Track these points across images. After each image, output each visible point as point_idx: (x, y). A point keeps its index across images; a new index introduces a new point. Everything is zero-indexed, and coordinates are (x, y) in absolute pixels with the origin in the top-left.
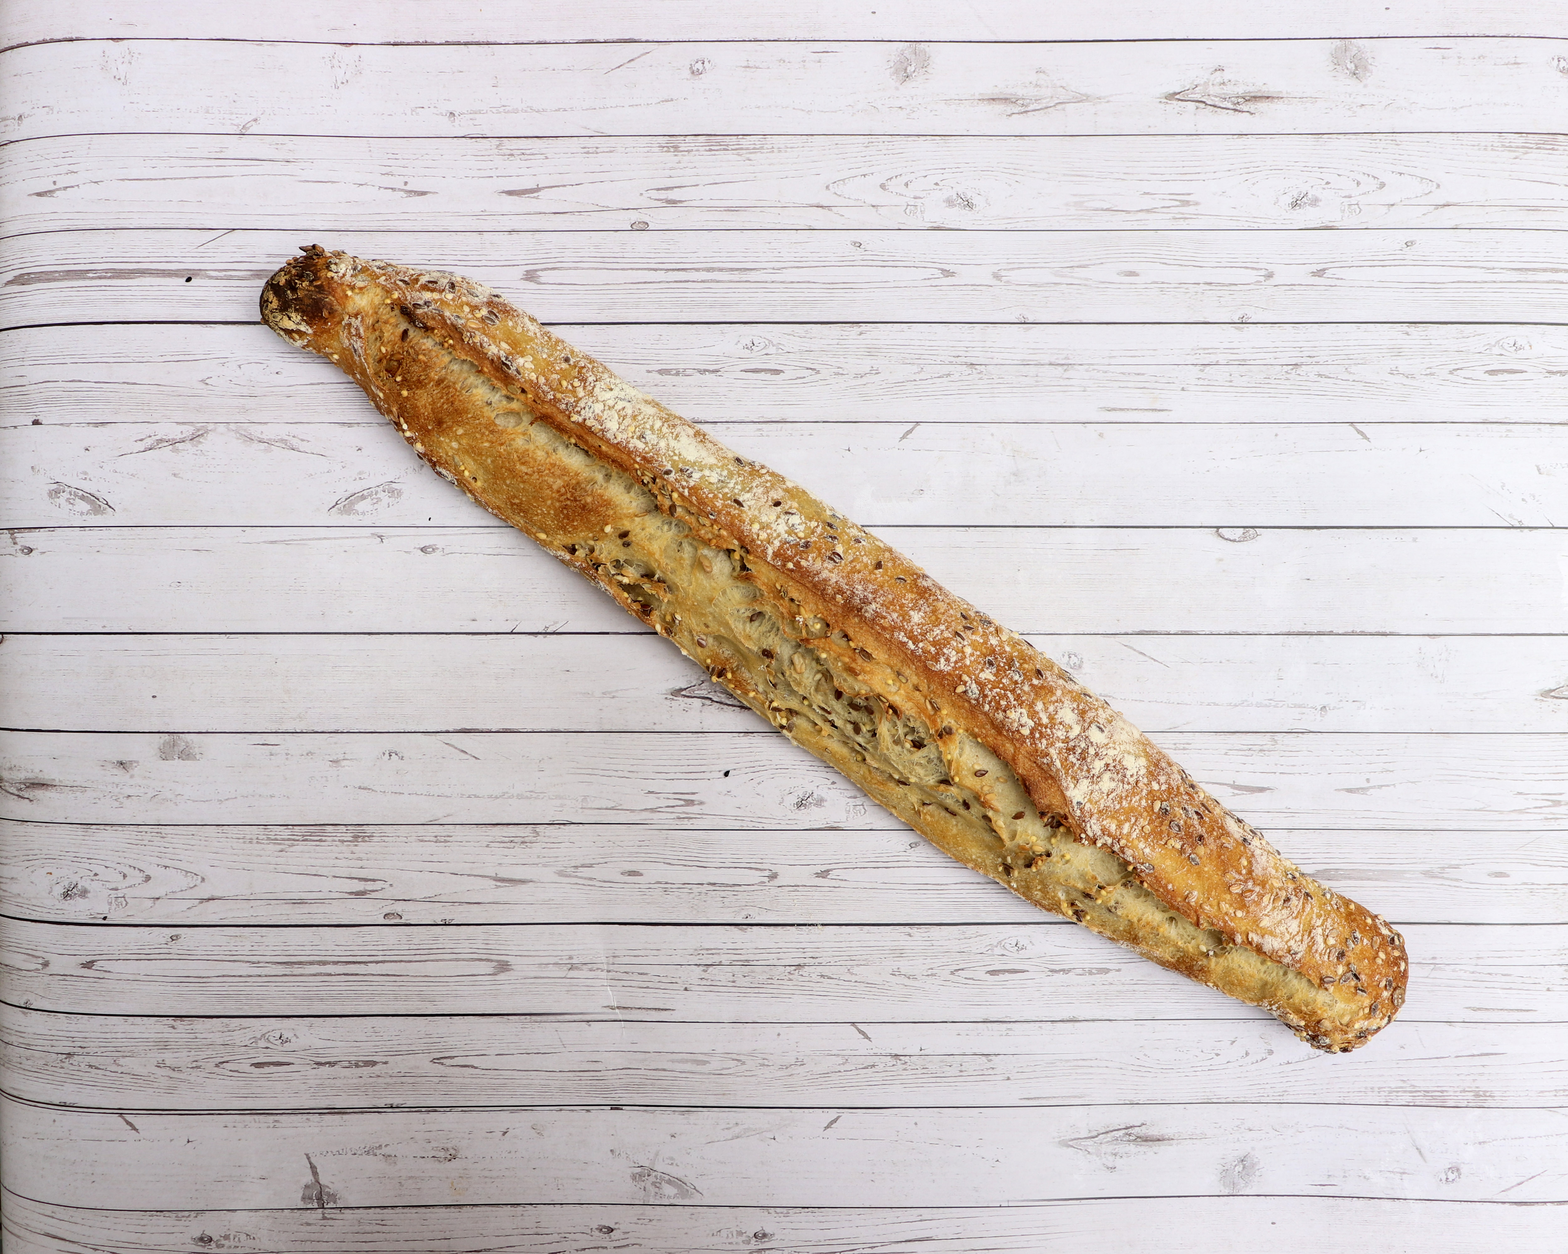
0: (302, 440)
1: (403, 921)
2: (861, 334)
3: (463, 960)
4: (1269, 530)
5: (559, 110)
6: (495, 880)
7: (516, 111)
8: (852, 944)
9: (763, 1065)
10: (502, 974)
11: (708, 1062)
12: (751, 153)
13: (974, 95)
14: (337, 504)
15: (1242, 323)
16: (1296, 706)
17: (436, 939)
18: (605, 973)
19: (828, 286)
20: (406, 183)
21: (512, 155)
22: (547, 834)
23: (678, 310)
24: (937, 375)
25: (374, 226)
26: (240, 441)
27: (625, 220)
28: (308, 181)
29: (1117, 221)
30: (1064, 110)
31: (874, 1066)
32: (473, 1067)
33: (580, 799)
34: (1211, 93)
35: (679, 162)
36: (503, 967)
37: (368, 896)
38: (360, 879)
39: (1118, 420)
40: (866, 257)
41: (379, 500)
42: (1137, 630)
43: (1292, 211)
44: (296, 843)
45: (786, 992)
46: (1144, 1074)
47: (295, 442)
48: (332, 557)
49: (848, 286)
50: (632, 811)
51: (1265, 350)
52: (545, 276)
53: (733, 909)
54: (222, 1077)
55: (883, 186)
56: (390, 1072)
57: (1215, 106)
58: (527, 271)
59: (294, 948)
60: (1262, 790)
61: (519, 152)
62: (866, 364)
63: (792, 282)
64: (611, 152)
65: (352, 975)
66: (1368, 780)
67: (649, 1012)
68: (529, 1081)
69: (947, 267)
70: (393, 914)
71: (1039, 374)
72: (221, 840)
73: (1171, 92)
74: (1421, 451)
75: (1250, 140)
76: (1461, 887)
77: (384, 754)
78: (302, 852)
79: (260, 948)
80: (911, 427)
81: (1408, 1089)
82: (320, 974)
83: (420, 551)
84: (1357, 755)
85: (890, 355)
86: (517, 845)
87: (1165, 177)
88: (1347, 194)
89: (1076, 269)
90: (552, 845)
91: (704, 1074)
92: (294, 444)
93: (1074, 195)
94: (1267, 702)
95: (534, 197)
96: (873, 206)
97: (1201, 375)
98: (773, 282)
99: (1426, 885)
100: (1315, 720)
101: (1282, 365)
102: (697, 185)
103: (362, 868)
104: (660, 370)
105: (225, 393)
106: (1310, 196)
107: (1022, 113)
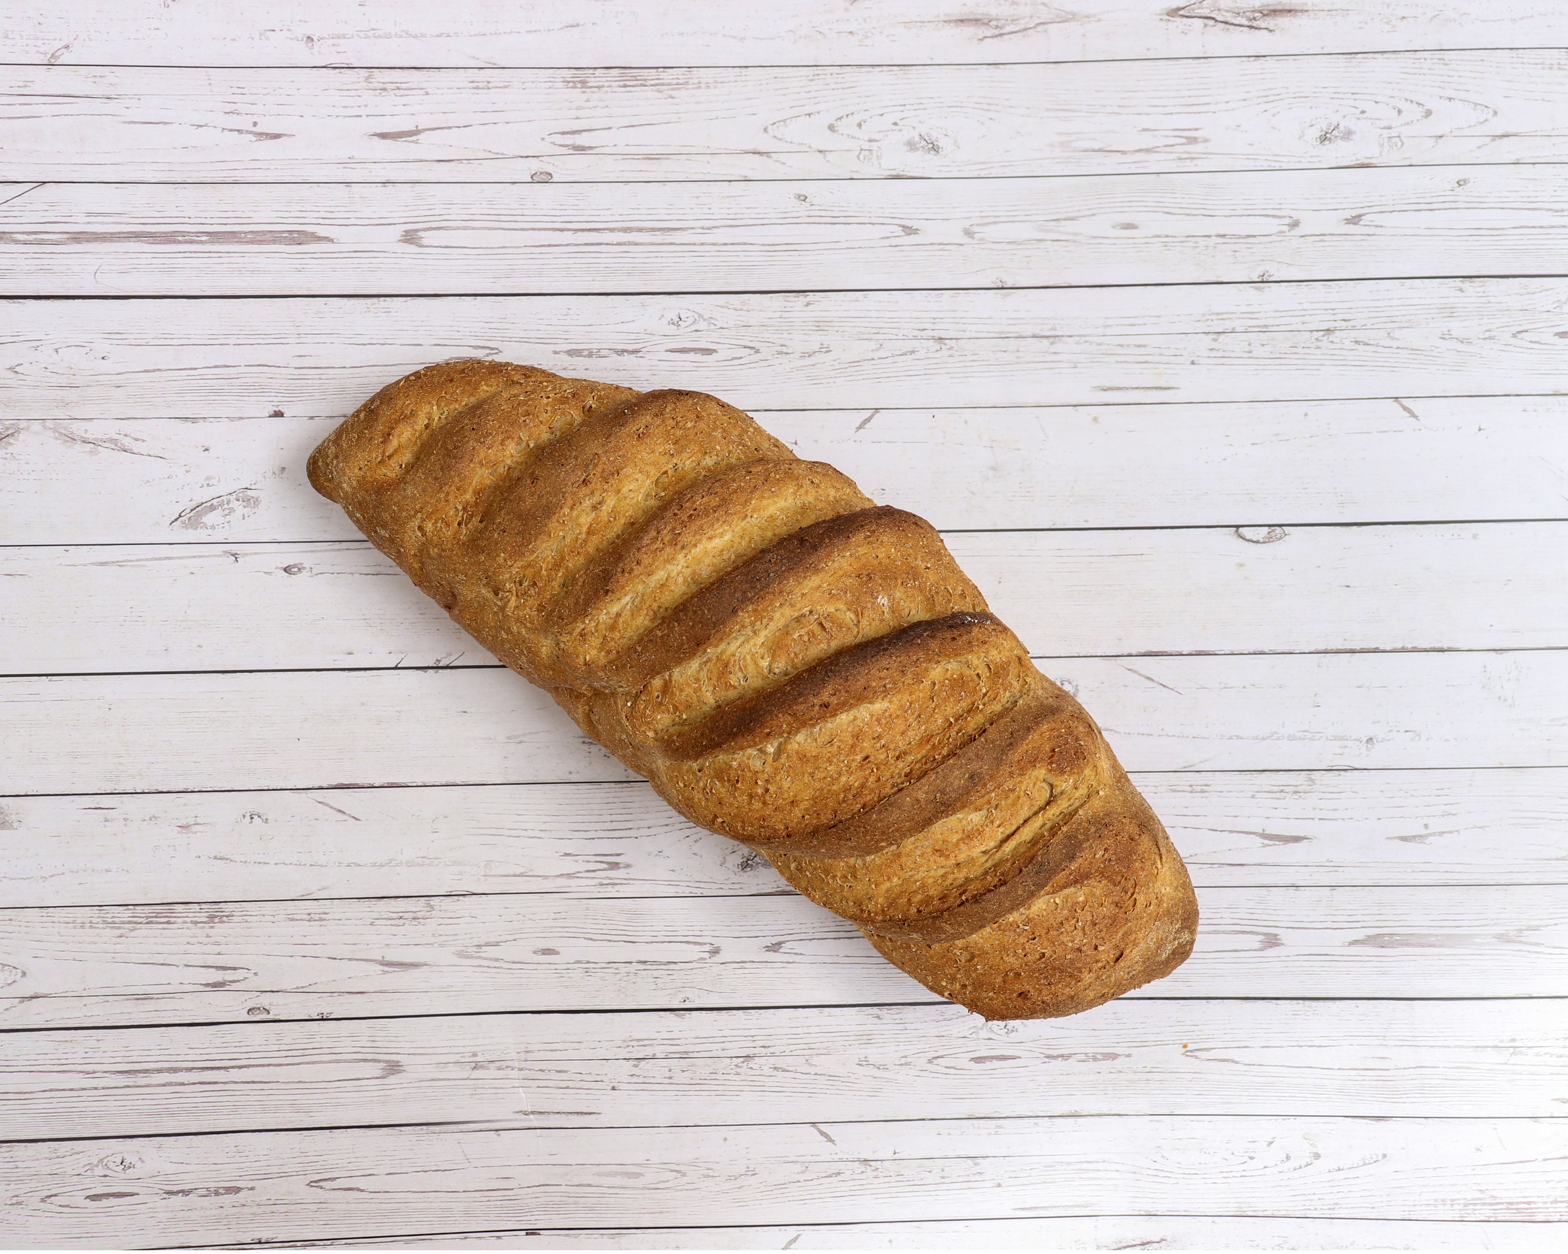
0: (136, 440)
1: (270, 1017)
2: (808, 304)
3: (345, 1061)
4: (1299, 528)
5: (441, 35)
6: (381, 964)
7: (388, 36)
8: (810, 1030)
9: (708, 1176)
10: (392, 1077)
11: (642, 1175)
12: (673, 89)
13: (938, 16)
14: (180, 516)
15: (1263, 282)
16: (1336, 738)
17: (312, 1036)
18: (516, 1072)
19: (768, 248)
20: (255, 124)
21: (385, 89)
22: (443, 908)
23: (590, 279)
24: (899, 353)
25: (218, 176)
26: (59, 441)
27: (524, 170)
28: (134, 123)
29: (1110, 164)
30: (1046, 31)
31: (839, 1174)
32: (358, 1190)
33: (483, 864)
34: (1222, 7)
35: (588, 101)
36: (394, 1068)
37: (227, 988)
38: (217, 968)
39: (1116, 402)
40: (812, 213)
41: (232, 510)
42: (1143, 651)
43: (1320, 146)
44: (138, 926)
45: (732, 1088)
46: (1163, 1180)
47: (127, 442)
48: (175, 580)
49: (791, 248)
50: (545, 877)
51: (1290, 313)
52: (428, 238)
53: (668, 992)
54: (50, 1214)
55: (831, 128)
56: (258, 1199)
57: (1226, 23)
58: (406, 231)
59: (138, 1053)
60: (1297, 839)
61: (393, 86)
62: (816, 340)
63: (725, 244)
64: (505, 87)
65: (210, 1083)
66: (1426, 826)
67: (570, 1116)
68: (428, 1205)
69: (909, 223)
70: (259, 1009)
71: (1021, 349)
72: (46, 925)
73: (1174, 7)
74: (1480, 430)
75: (1270, 63)
76: (1542, 953)
77: (244, 816)
78: (146, 937)
79: (96, 1055)
80: (869, 415)
81: (1487, 1201)
82: (170, 1084)
83: (283, 572)
84: (1412, 796)
85: (841, 329)
86: (407, 922)
87: (1168, 110)
88: (1387, 125)
89: (1063, 222)
90: (450, 921)
91: (637, 1188)
92: (126, 444)
93: (1060, 134)
94: (1301, 734)
95: (412, 142)
96: (820, 152)
97: (1214, 345)
98: (702, 244)
99: (1501, 952)
100: (1360, 754)
101: (1312, 331)
102: (610, 128)
103: (219, 954)
104: (569, 351)
105: (39, 384)
106: (1342, 128)
107: (996, 36)
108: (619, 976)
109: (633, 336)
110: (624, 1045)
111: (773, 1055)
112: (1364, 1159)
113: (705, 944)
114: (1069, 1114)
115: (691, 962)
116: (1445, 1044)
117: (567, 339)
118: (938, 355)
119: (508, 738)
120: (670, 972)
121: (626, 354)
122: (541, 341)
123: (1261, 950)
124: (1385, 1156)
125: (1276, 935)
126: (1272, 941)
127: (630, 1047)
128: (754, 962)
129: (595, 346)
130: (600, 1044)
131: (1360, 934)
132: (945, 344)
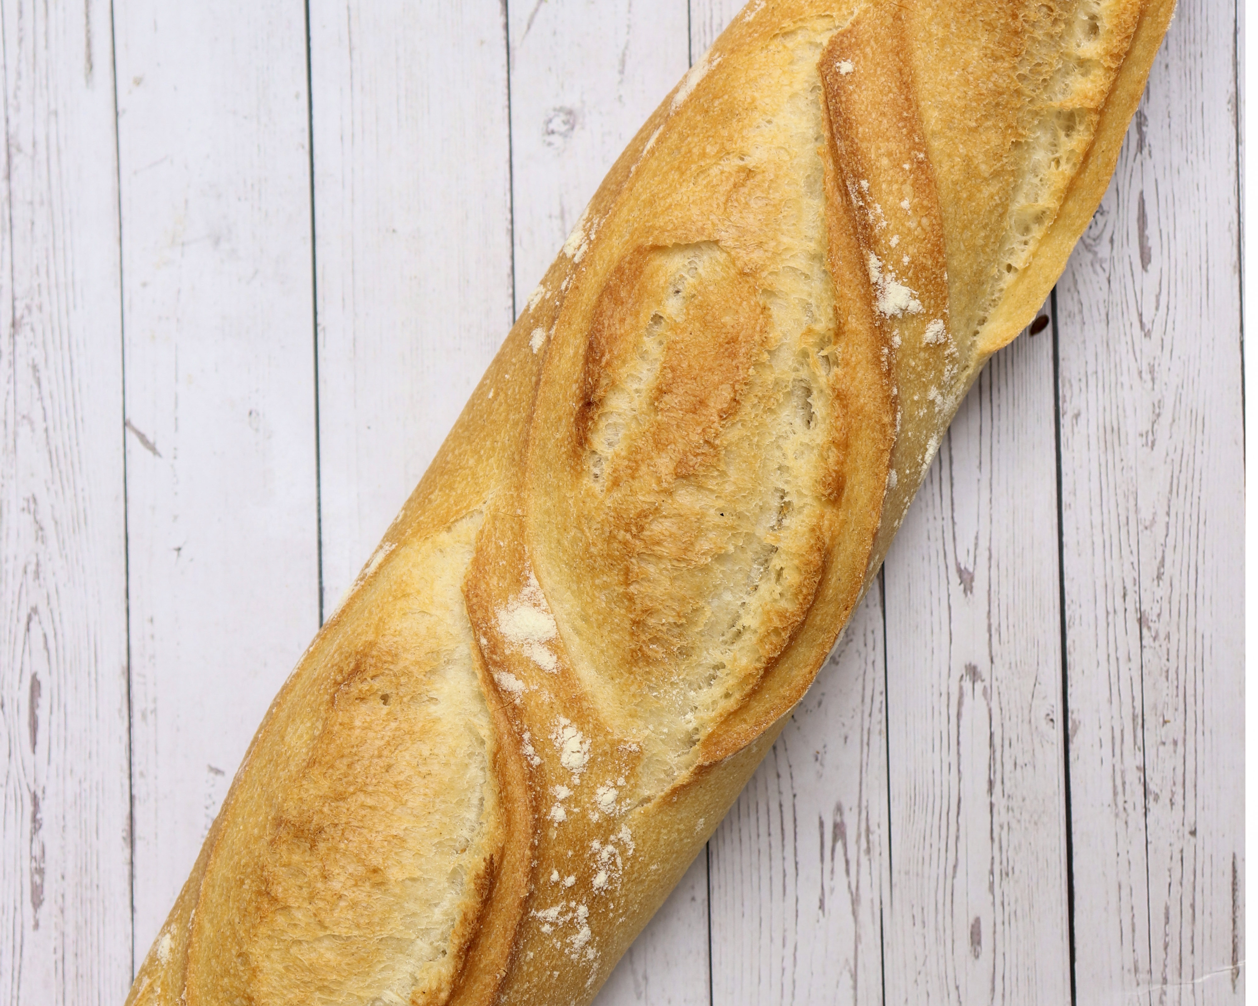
108: (1014, 824)
109: (11, 805)
110: (1123, 815)
111: (1137, 582)
113: (961, 688)
114: (1233, 113)
115: (990, 710)
117: (15, 908)
118: (39, 329)
119: (639, 996)
120: (1007, 743)
121: (39, 816)
122: (19, 949)
127: (1127, 806)
128: (989, 612)
129: (27, 865)
130: (1123, 854)
132: (22, 317)
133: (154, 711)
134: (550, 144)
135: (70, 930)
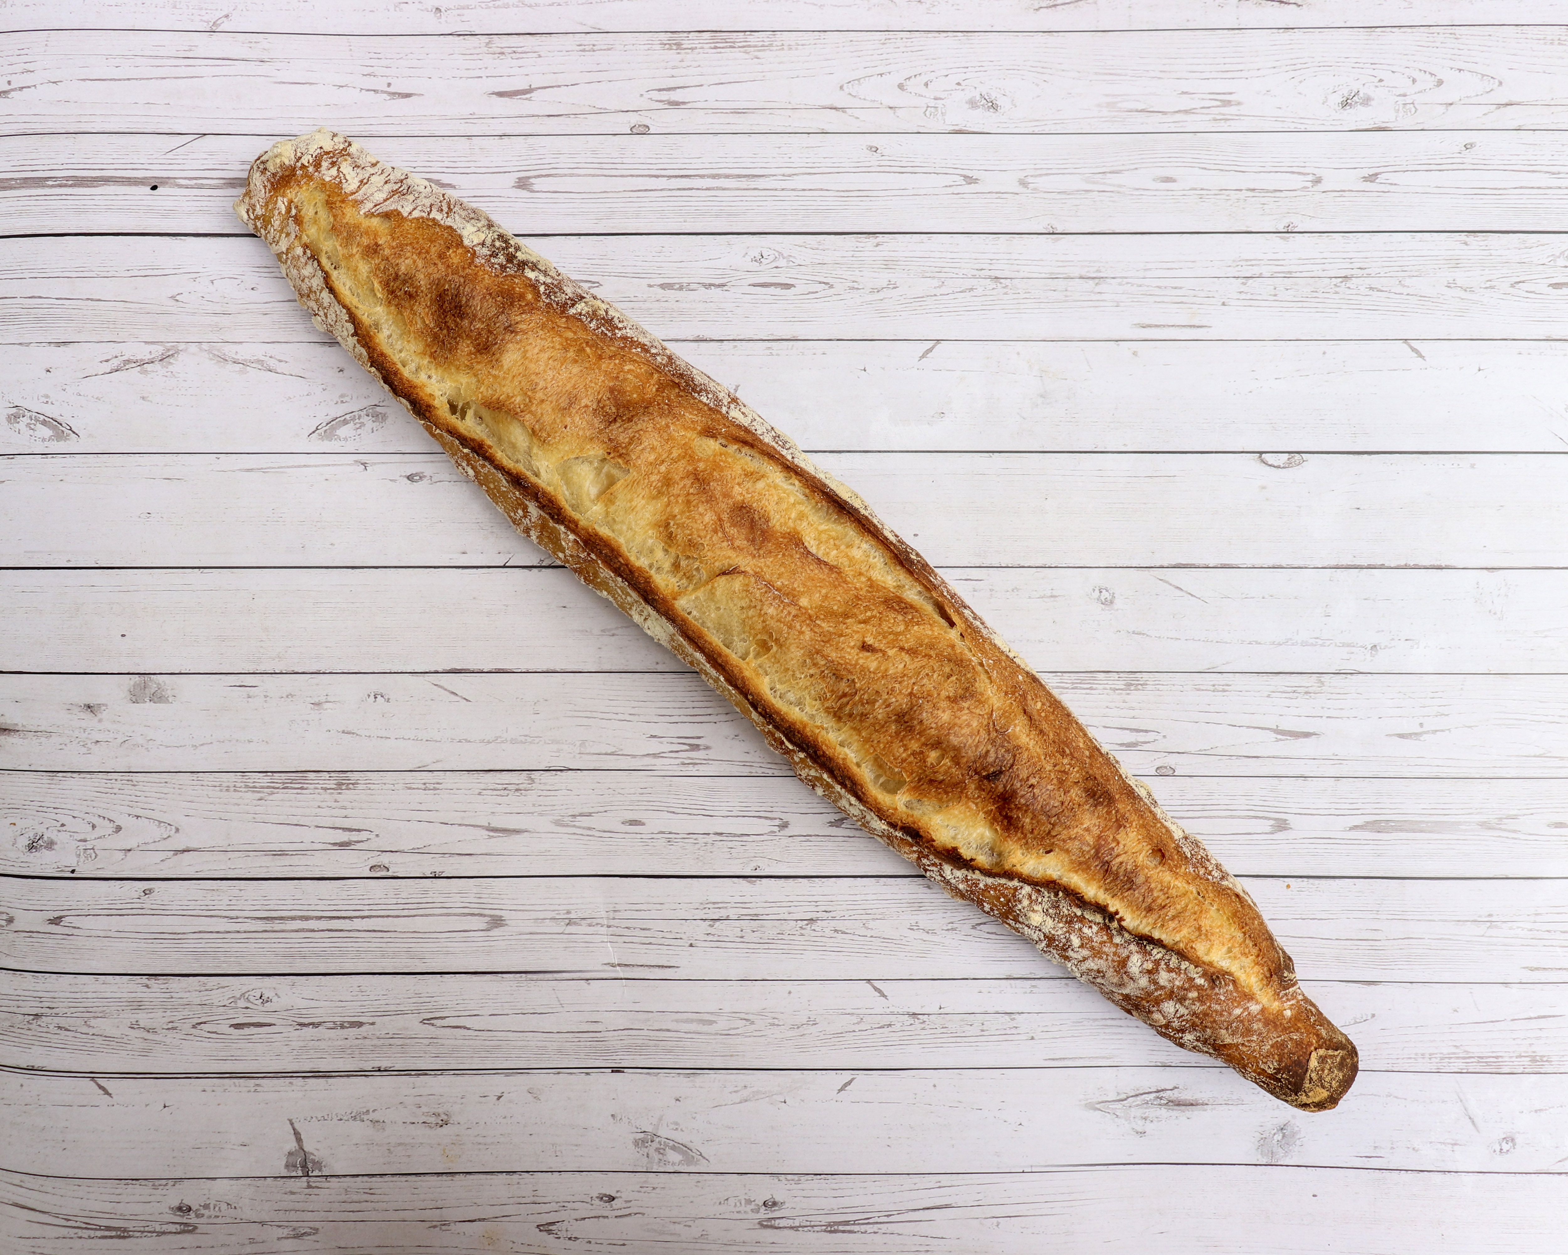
0: (280, 361)
1: (390, 874)
2: (877, 245)
3: (455, 915)
4: (1316, 455)
5: (552, 4)
6: (488, 830)
7: (506, 6)
8: (867, 897)
9: (774, 1025)
10: (496, 929)
11: (715, 1022)
12: (759, 51)
14: (317, 429)
15: (1288, 232)
16: (1344, 645)
17: (426, 892)
18: (605, 929)
19: (843, 194)
20: (389, 85)
21: (503, 53)
22: (543, 781)
23: (682, 220)
24: (959, 290)
26: (213, 362)
27: (624, 123)
28: (284, 83)
29: (1152, 123)
30: (1095, 3)
31: (890, 1025)
32: (465, 1028)
33: (578, 743)
35: (682, 61)
36: (497, 922)
37: (352, 847)
38: (344, 829)
39: (1154, 338)
40: (883, 163)
41: (363, 425)
42: (1173, 563)
43: (1342, 111)
44: (276, 790)
45: (797, 947)
47: (272, 363)
48: (312, 485)
49: (863, 194)
50: (634, 756)
51: (1312, 261)
52: (539, 184)
53: (741, 861)
54: (200, 1039)
55: (901, 87)
56: (378, 1033)
58: (519, 178)
59: (274, 902)
60: (1307, 735)
61: (510, 50)
62: (883, 278)
63: (804, 190)
64: (609, 49)
65: (336, 931)
66: (1421, 725)
67: (652, 969)
68: (526, 1043)
69: (969, 173)
70: (380, 866)
71: (1069, 289)
72: (196, 788)
74: (1479, 370)
75: (1297, 35)
76: (1519, 839)
77: (369, 696)
78: (282, 800)
79: (238, 903)
80: (931, 346)
81: (1461, 1055)
82: (303, 930)
83: (406, 479)
84: (1410, 697)
85: (908, 268)
86: (511, 793)
87: (1204, 76)
88: (1402, 92)
89: (1109, 175)
90: (549, 793)
91: (710, 1034)
92: (271, 365)
93: (1107, 95)
94: (1313, 641)
95: (526, 99)
96: (891, 108)
97: (1244, 288)
98: (783, 190)
99: (1482, 838)
100: (1365, 660)
101: (1331, 278)
102: (701, 85)
103: (346, 817)
104: (662, 284)
105: (196, 311)
106: (1361, 94)
107: (1050, 7)
108: (697, 846)
109: (719, 272)
110: (702, 907)
111: (834, 919)
112: (1355, 1018)
113: (775, 819)
115: (762, 835)
116: (1430, 918)
117: (660, 274)
118: (994, 292)
119: (603, 631)
120: (744, 843)
121: (713, 287)
122: (637, 276)
123: (1272, 833)
124: (1373, 1016)
125: (1286, 820)
126: (1282, 826)
127: (707, 909)
128: (818, 836)
129: (685, 280)
130: (680, 906)
131: (1359, 821)
132: (1001, 283)
133: (771, 354)
134: (1094, 590)
135: (647, 305)
